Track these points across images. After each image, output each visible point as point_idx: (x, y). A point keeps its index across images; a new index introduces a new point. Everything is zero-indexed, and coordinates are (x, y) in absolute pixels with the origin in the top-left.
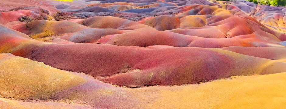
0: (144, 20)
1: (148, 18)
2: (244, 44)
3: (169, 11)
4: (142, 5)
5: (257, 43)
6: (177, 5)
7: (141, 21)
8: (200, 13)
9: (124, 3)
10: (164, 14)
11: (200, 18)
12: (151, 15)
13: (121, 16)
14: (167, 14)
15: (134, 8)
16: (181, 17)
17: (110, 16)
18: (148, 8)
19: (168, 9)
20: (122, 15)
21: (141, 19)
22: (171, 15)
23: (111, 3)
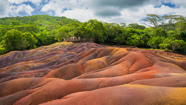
0: (49, 74)
1: (52, 71)
2: (147, 77)
3: (70, 60)
4: (43, 60)
5: (160, 74)
6: (75, 53)
7: (47, 76)
8: (98, 56)
9: (24, 62)
10: (66, 64)
11: (101, 60)
12: (54, 68)
13: (25, 76)
14: (69, 63)
15: (36, 65)
16: (83, 64)
17: (14, 79)
18: (49, 62)
19: (69, 59)
20: (27, 75)
21: (46, 74)
22: (73, 64)
23: (11, 66)
